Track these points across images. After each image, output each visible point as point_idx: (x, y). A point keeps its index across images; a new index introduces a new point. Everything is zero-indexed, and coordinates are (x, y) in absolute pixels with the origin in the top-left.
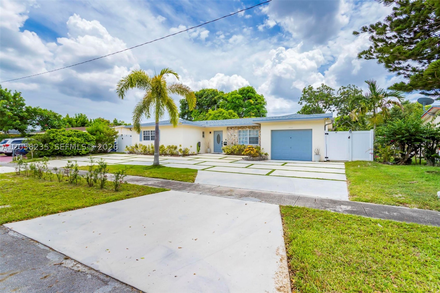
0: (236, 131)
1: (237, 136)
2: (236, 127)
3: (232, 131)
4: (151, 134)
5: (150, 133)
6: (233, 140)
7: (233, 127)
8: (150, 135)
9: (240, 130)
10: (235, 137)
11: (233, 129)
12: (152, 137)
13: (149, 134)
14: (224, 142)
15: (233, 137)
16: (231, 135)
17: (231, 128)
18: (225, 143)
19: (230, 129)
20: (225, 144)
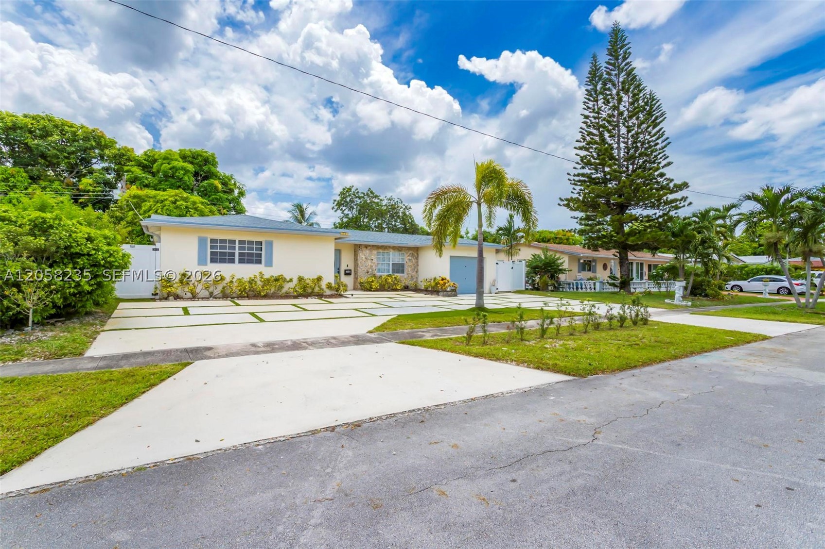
0: (375, 252)
1: (375, 261)
2: (373, 246)
3: (368, 251)
4: (240, 248)
5: (237, 245)
6: (369, 267)
7: (369, 246)
8: (237, 252)
9: (381, 251)
10: (372, 263)
11: (369, 248)
12: (240, 254)
13: (234, 248)
14: (345, 270)
15: (369, 261)
16: (366, 258)
17: (366, 247)
18: (347, 272)
19: (365, 249)
20: (346, 274)
